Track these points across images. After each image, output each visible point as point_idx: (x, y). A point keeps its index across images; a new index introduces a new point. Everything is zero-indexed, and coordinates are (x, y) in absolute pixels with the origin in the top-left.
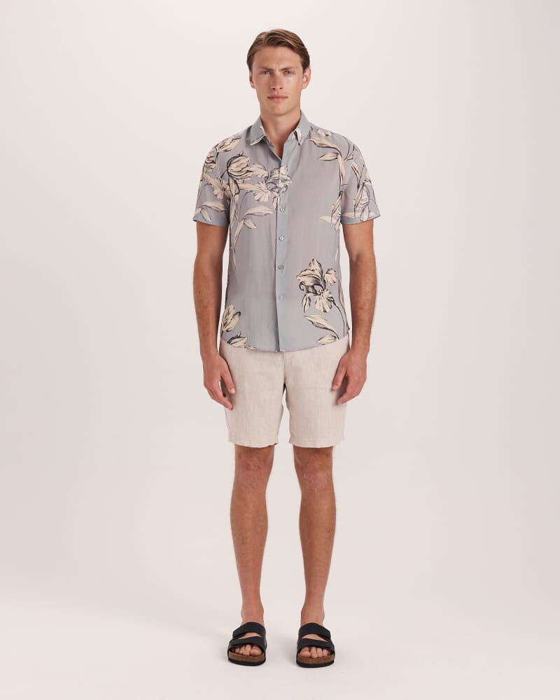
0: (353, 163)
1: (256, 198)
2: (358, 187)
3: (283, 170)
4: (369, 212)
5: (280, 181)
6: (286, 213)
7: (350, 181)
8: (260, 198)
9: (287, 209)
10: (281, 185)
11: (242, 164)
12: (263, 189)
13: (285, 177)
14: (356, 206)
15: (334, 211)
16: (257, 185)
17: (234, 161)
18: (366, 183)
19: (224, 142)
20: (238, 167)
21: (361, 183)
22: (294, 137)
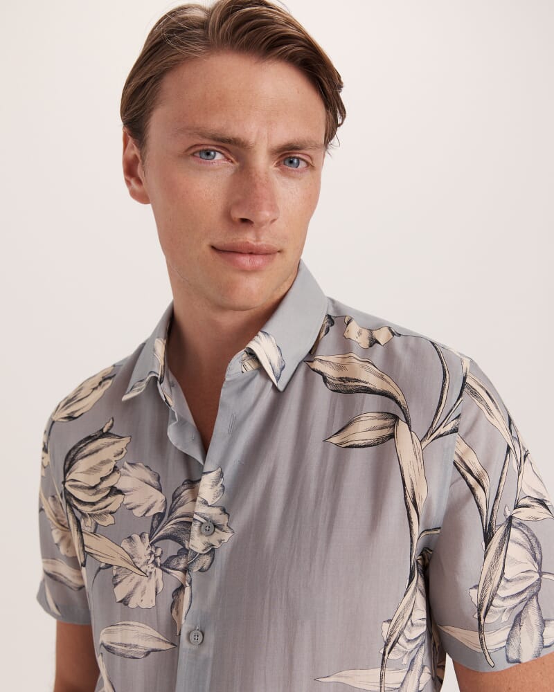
0: (457, 445)
1: (120, 593)
2: (488, 537)
3: (208, 489)
4: (544, 622)
5: (195, 528)
6: (208, 651)
7: (453, 512)
8: (130, 595)
9: (211, 638)
10: (197, 543)
11: (103, 463)
12: (140, 562)
13: (215, 513)
14: (483, 609)
15: (390, 644)
16: (125, 545)
17: (86, 451)
18: (522, 515)
19: (80, 389)
20: (92, 470)
21: (500, 520)
22: (250, 366)
